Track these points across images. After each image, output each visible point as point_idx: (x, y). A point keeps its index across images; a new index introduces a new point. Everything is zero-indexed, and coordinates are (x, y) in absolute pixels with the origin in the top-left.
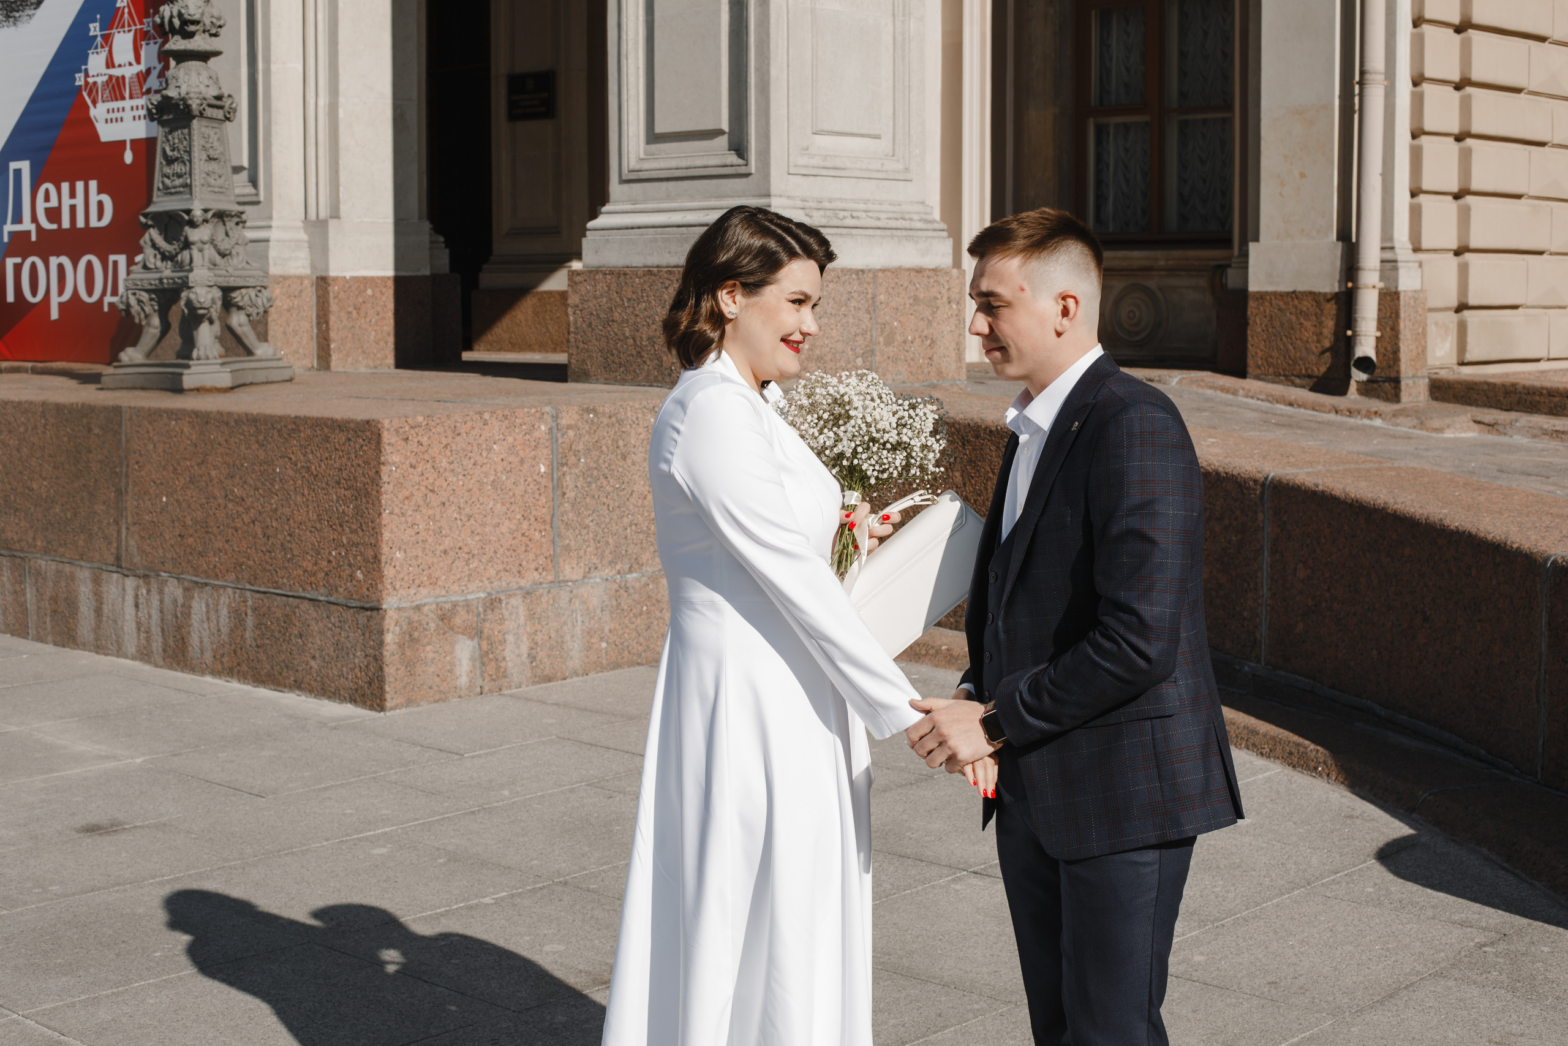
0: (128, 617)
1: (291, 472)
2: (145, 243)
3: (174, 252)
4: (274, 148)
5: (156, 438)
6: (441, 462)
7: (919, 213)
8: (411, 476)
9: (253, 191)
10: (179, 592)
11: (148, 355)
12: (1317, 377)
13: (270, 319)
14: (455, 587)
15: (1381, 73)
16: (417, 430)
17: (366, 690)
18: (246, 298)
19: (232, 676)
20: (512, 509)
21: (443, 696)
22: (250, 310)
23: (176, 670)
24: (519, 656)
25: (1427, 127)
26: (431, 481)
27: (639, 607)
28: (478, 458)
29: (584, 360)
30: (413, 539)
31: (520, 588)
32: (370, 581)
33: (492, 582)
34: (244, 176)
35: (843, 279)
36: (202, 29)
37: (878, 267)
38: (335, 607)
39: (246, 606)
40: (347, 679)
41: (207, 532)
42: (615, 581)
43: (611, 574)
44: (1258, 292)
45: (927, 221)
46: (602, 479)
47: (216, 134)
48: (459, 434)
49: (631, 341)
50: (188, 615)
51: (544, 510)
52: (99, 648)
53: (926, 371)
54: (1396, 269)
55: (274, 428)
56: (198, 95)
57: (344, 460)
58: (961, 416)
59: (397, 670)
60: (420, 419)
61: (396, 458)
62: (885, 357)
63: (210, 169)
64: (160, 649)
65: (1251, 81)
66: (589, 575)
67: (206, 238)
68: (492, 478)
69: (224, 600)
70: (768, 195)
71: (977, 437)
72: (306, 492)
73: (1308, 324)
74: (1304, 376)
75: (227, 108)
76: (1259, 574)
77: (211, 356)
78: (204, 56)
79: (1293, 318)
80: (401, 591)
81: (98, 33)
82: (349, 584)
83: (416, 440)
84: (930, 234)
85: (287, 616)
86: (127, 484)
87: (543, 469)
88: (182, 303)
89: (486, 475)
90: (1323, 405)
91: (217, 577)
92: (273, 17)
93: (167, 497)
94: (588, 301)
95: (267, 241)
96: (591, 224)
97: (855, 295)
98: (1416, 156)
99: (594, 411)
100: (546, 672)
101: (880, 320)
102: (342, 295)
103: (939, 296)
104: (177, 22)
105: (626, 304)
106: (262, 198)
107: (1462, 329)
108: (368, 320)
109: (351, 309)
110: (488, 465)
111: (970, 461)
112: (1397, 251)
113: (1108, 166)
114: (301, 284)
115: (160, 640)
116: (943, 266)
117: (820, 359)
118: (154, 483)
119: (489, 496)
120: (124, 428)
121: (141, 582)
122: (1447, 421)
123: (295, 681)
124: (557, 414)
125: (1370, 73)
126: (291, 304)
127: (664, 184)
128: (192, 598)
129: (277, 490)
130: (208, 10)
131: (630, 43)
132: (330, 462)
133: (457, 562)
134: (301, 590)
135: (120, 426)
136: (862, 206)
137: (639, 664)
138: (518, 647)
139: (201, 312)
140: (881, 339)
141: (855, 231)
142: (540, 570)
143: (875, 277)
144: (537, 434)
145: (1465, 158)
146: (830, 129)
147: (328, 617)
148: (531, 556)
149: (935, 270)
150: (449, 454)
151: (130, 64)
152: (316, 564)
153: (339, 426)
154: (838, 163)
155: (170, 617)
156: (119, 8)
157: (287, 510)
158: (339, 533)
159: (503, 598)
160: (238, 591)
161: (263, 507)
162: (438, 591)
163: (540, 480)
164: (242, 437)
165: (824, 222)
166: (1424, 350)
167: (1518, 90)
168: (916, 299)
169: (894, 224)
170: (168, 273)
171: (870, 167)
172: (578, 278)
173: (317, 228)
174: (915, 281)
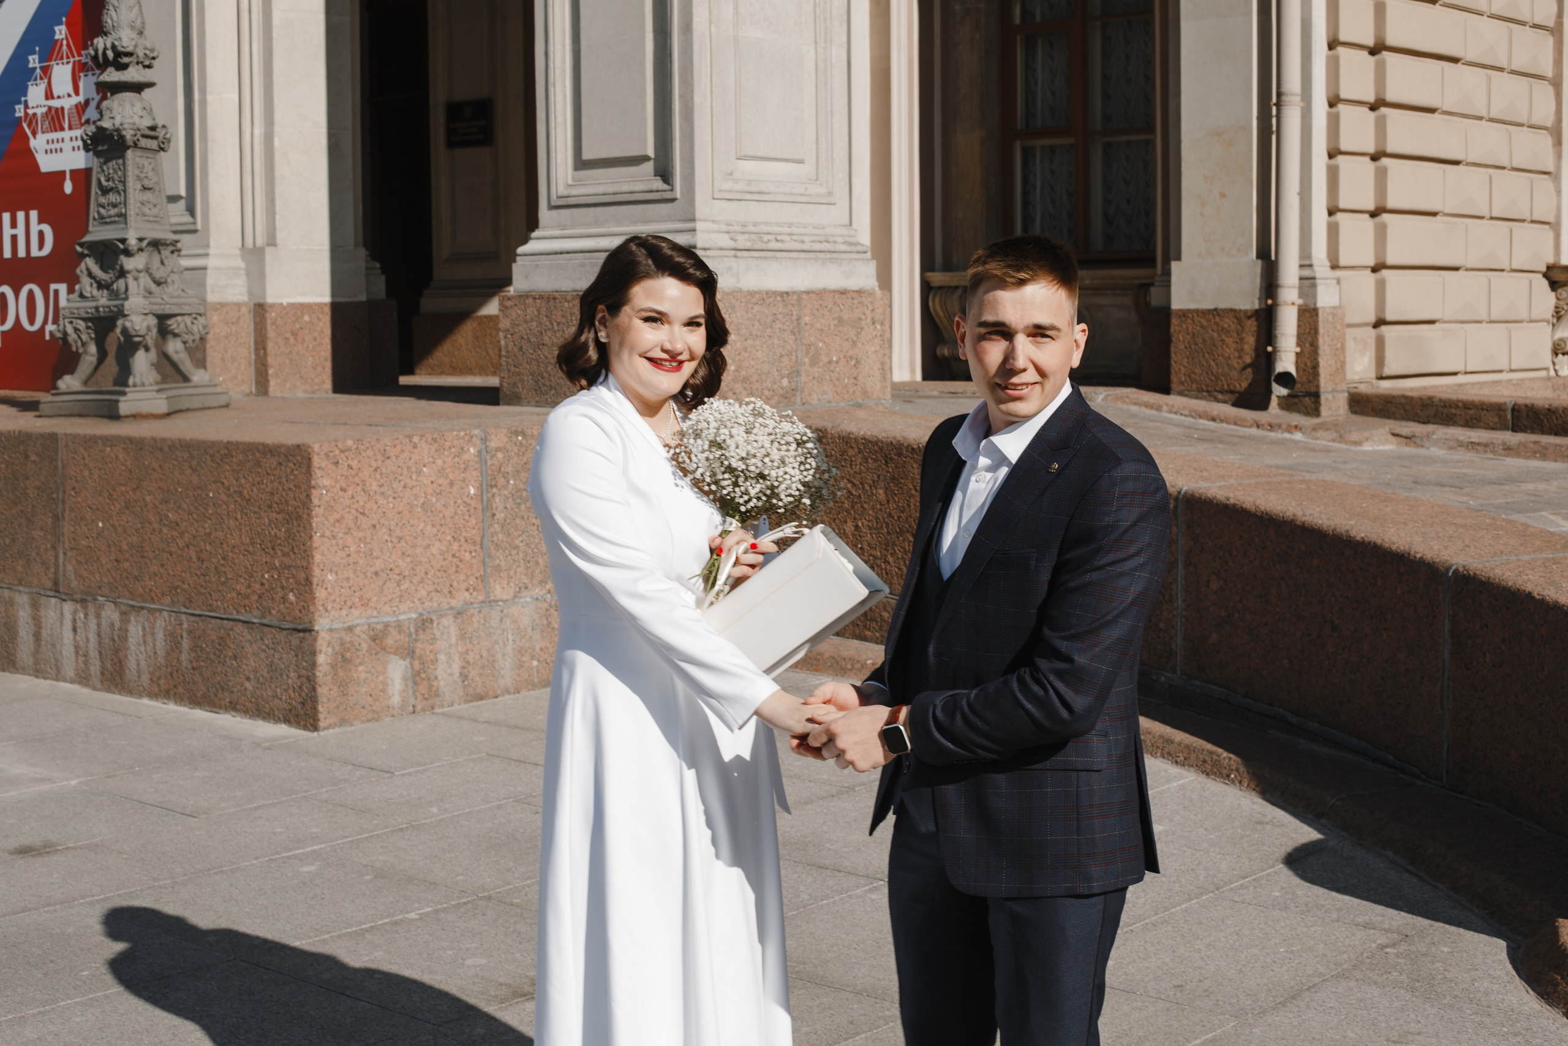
0: (66, 641)
1: (224, 497)
2: (81, 272)
3: (109, 281)
5: (91, 465)
6: (371, 485)
7: (843, 236)
8: (341, 500)
9: (189, 219)
10: (116, 616)
11: (86, 383)
12: (1239, 392)
13: (208, 346)
14: (387, 608)
15: (1297, 95)
16: (346, 454)
17: (300, 710)
18: (182, 326)
19: (169, 699)
20: (442, 530)
21: (376, 716)
22: (186, 337)
23: (114, 693)
24: (451, 675)
25: (1344, 147)
26: (361, 503)
28: (408, 481)
29: (515, 384)
30: (344, 561)
31: (452, 608)
32: (302, 603)
33: (423, 603)
34: (182, 204)
35: (768, 301)
36: (135, 61)
37: (803, 289)
38: (269, 629)
39: (182, 629)
40: (281, 699)
41: (143, 557)
42: (545, 600)
43: (541, 593)
44: (1180, 310)
45: (850, 244)
47: (150, 164)
48: (388, 458)
50: (125, 638)
51: (474, 532)
52: (38, 672)
53: (851, 390)
54: (1314, 286)
55: (207, 453)
56: (132, 126)
57: (276, 484)
58: (884, 434)
59: (330, 690)
60: (350, 443)
61: (326, 482)
62: (811, 378)
63: (145, 198)
64: (98, 672)
65: (1171, 105)
66: (519, 595)
67: (141, 267)
68: (422, 501)
69: (160, 623)
70: (693, 220)
71: (900, 455)
72: (239, 516)
73: (1229, 341)
74: (1227, 391)
75: (161, 139)
76: (1174, 586)
77: (146, 383)
78: (138, 88)
79: (1215, 335)
80: (333, 613)
81: (37, 65)
82: (282, 606)
83: (346, 464)
84: (854, 256)
85: (222, 638)
86: (64, 510)
87: (472, 491)
88: (118, 331)
89: (416, 497)
90: (1244, 420)
91: (153, 601)
92: (209, 48)
93: (103, 522)
94: (519, 325)
95: (205, 268)
96: (520, 250)
97: (780, 317)
98: (1333, 175)
99: (523, 433)
100: (478, 691)
101: (804, 341)
102: (279, 322)
103: (863, 317)
104: (110, 54)
105: (556, 328)
106: (199, 227)
107: (1380, 343)
108: (305, 345)
109: (288, 335)
110: (418, 488)
111: (893, 479)
112: (1316, 268)
113: (1034, 188)
114: (239, 311)
115: (98, 663)
116: (867, 288)
117: (746, 380)
118: (90, 508)
119: (419, 518)
120: (60, 454)
121: (79, 606)
122: (1366, 434)
123: (231, 702)
124: (486, 437)
125: (1287, 95)
126: (229, 331)
127: (592, 210)
128: (129, 621)
129: (211, 515)
130: (141, 42)
131: (558, 71)
132: (262, 486)
133: (388, 583)
134: (235, 613)
135: (56, 453)
136: (786, 230)
138: (450, 666)
139: (137, 339)
140: (806, 360)
141: (779, 254)
142: (471, 591)
143: (800, 299)
144: (466, 457)
145: (1381, 177)
146: (753, 154)
147: (262, 639)
148: (462, 577)
149: (859, 292)
150: (378, 476)
151: (69, 95)
152: (249, 587)
153: (270, 451)
154: (762, 188)
155: (107, 641)
156: (58, 40)
157: (220, 534)
158: (272, 556)
159: (434, 618)
160: (173, 614)
161: (197, 531)
162: (369, 612)
163: (469, 501)
164: (176, 463)
165: (748, 245)
166: (1343, 364)
167: (1432, 111)
168: (840, 320)
169: (818, 247)
170: (104, 301)
171: (794, 191)
172: (509, 303)
173: (254, 256)
174: (840, 302)
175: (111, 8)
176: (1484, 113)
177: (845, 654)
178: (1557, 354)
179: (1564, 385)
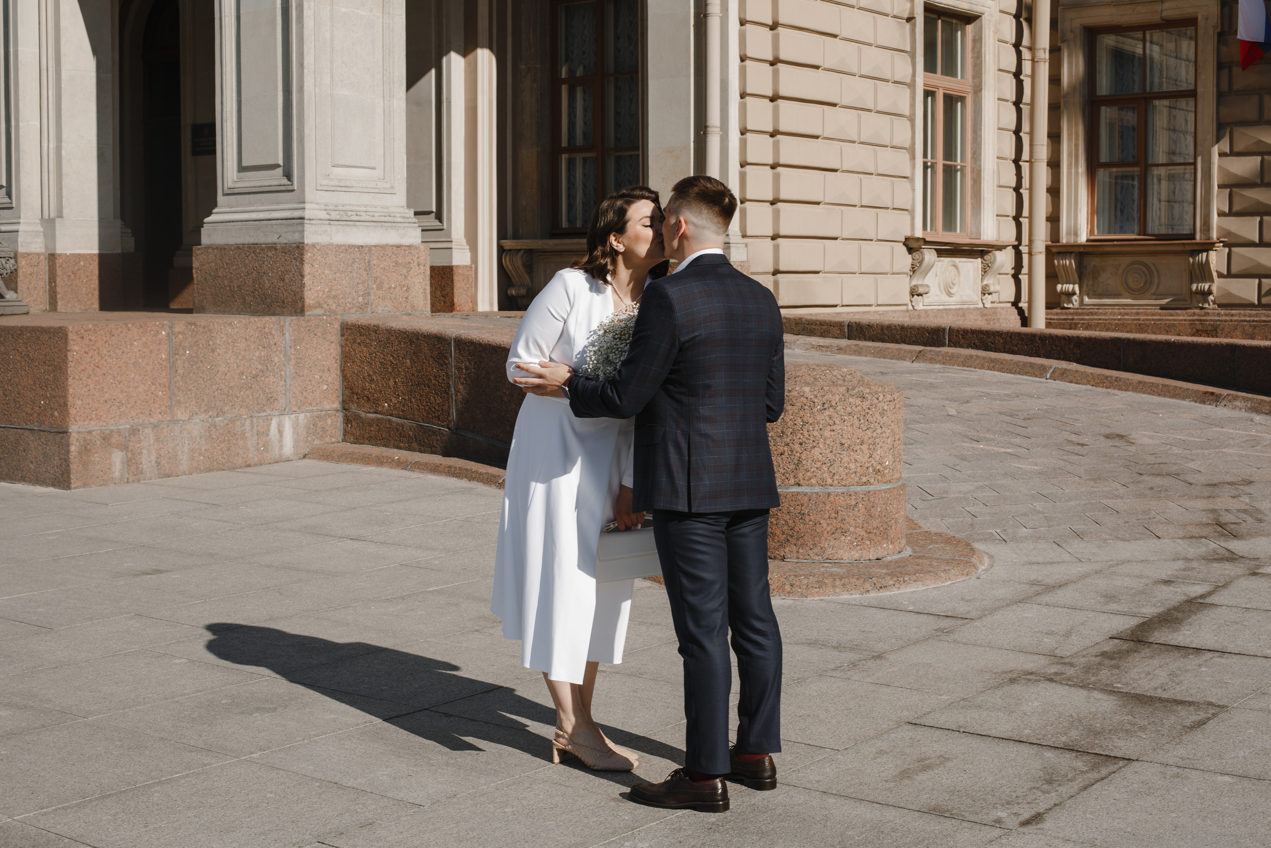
1: (18, 358)
4: (21, 175)
6: (103, 351)
7: (400, 213)
8: (85, 358)
9: (7, 200)
13: (18, 278)
14: (112, 421)
15: (718, 127)
16: (89, 332)
17: (61, 478)
20: (145, 378)
21: (105, 483)
22: (2, 271)
24: (150, 462)
25: (749, 160)
26: (97, 361)
27: (223, 437)
28: (125, 349)
29: (201, 300)
30: (87, 394)
31: (151, 423)
32: (62, 417)
33: (133, 420)
34: (4, 191)
35: (349, 251)
37: (372, 244)
38: (43, 433)
40: (50, 473)
42: (208, 422)
43: (205, 418)
45: (404, 218)
46: (200, 363)
48: (114, 336)
49: (228, 288)
51: (165, 380)
55: (9, 334)
57: (48, 350)
59: (78, 467)
60: (90, 326)
61: (76, 348)
65: (645, 133)
66: (192, 418)
68: (133, 361)
70: (304, 202)
71: (418, 339)
72: (27, 369)
80: (80, 422)
82: (51, 419)
83: (88, 338)
84: (407, 225)
85: (17, 440)
87: (164, 356)
89: (130, 359)
92: (20, 93)
94: (204, 265)
95: (18, 231)
96: (206, 220)
97: (358, 260)
98: (743, 178)
99: (195, 324)
100: (166, 472)
101: (373, 275)
102: (65, 265)
105: (225, 267)
106: (14, 206)
107: (776, 286)
108: (81, 280)
109: (70, 274)
110: (131, 353)
111: (415, 353)
114: (39, 258)
117: (335, 297)
119: (131, 371)
123: (22, 477)
124: (171, 326)
125: (711, 127)
126: (32, 271)
127: (248, 196)
131: (228, 113)
132: (40, 351)
133: (112, 407)
134: (24, 425)
136: (363, 209)
137: (223, 470)
138: (150, 457)
140: (375, 286)
141: (358, 223)
142: (163, 414)
143: (370, 250)
144: (160, 336)
145: (777, 179)
146: (342, 164)
147: (40, 439)
148: (157, 406)
149: (409, 246)
150: (107, 346)
152: (32, 409)
153: (45, 331)
154: (348, 184)
157: (16, 380)
158: (45, 391)
159: (140, 428)
162: (101, 423)
163: (162, 362)
165: (338, 217)
167: (817, 137)
168: (396, 263)
169: (383, 219)
171: (368, 186)
172: (198, 252)
173: (49, 224)
174: (396, 252)
176: (856, 139)
177: (385, 454)
178: (913, 296)
179: (919, 315)
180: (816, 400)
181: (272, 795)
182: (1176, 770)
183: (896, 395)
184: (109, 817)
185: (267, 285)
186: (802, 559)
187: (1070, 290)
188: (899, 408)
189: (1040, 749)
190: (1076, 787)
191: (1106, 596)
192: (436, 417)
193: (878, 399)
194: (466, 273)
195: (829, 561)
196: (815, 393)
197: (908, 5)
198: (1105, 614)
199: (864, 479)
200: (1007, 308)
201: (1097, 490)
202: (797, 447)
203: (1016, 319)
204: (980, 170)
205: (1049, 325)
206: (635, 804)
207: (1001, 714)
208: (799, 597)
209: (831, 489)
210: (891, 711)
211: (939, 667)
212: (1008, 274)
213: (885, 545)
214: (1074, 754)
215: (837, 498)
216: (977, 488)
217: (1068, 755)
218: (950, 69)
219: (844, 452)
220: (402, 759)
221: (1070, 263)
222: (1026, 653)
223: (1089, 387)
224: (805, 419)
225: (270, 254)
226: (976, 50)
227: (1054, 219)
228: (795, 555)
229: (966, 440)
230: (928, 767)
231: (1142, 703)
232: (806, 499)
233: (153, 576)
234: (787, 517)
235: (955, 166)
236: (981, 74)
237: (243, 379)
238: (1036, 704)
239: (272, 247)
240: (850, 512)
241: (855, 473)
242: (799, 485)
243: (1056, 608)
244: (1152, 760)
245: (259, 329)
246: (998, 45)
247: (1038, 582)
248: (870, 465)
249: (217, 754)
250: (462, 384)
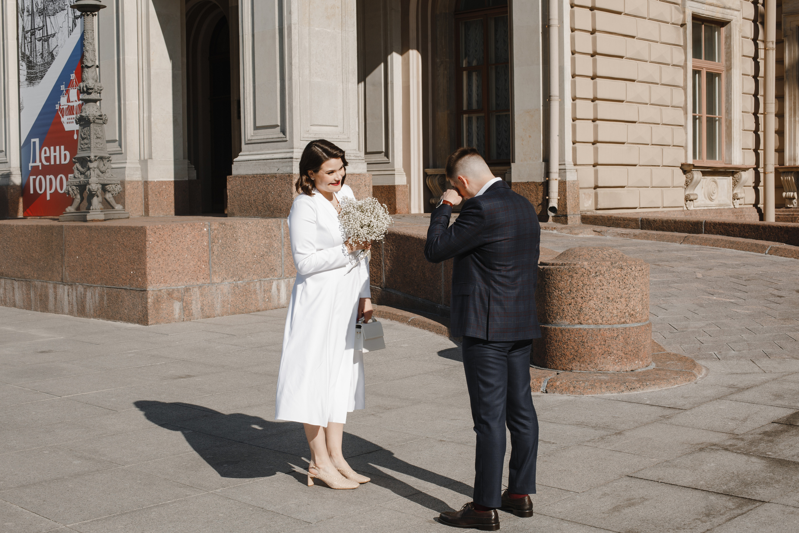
0: (65, 300)
1: (118, 245)
2: (75, 168)
3: (84, 172)
4: (127, 133)
5: (74, 236)
6: (168, 241)
8: (157, 245)
9: (119, 149)
10: (82, 290)
11: (76, 209)
13: (125, 197)
14: (173, 284)
15: (557, 96)
16: (159, 230)
17: (143, 318)
18: (111, 188)
19: (100, 318)
20: (194, 257)
21: (169, 321)
22: (113, 192)
23: (81, 317)
24: (197, 308)
25: (578, 117)
26: (164, 247)
27: (242, 293)
28: (181, 240)
29: (232, 209)
30: (158, 267)
31: (197, 285)
32: (143, 281)
33: (187, 283)
34: (117, 143)
36: (94, 91)
38: (132, 291)
39: (104, 293)
40: (136, 316)
41: (91, 268)
42: (233, 284)
43: (231, 281)
44: (515, 183)
46: (228, 248)
47: (100, 129)
48: (174, 231)
49: (248, 202)
50: (86, 297)
51: (206, 258)
52: (56, 312)
54: (565, 172)
55: (113, 229)
56: (93, 115)
57: (135, 240)
59: (153, 311)
60: (160, 226)
61: (151, 239)
63: (98, 141)
64: (76, 310)
65: (513, 100)
66: (223, 281)
67: (95, 166)
68: (186, 247)
69: (97, 291)
70: (293, 148)
72: (123, 252)
73: (533, 195)
75: (104, 119)
77: (97, 209)
78: (95, 101)
79: (528, 192)
80: (154, 285)
81: (64, 89)
82: (137, 283)
83: (159, 233)
84: (357, 161)
85: (117, 295)
86: (65, 253)
87: (205, 244)
88: (87, 190)
89: (184, 245)
91: (95, 283)
92: (126, 83)
93: (78, 256)
94: (234, 187)
95: (125, 168)
96: (235, 160)
98: (574, 128)
99: (224, 224)
100: (207, 315)
102: (153, 188)
103: (361, 184)
104: (85, 89)
105: (246, 188)
106: (123, 152)
107: (596, 195)
108: (163, 197)
109: (157, 193)
110: (185, 242)
112: (566, 165)
114: (138, 184)
115: (76, 307)
116: (362, 173)
118: (74, 252)
119: (185, 253)
121: (70, 287)
122: (581, 231)
123: (120, 318)
124: (211, 226)
125: (553, 96)
126: (134, 191)
127: (260, 145)
128: (87, 291)
129: (114, 252)
130: (96, 85)
131: (248, 94)
132: (130, 241)
133: (174, 275)
134: (122, 286)
135: (63, 232)
137: (242, 313)
138: (197, 305)
139: (94, 193)
142: (205, 279)
144: (203, 232)
145: (596, 128)
146: (317, 124)
147: (130, 295)
148: (201, 274)
149: (359, 174)
150: (171, 238)
151: (76, 101)
153: (133, 229)
155: (79, 299)
156: (72, 80)
157: (117, 259)
158: (133, 266)
159: (191, 288)
160: (101, 288)
161: (109, 258)
162: (167, 285)
163: (204, 247)
164: (102, 234)
166: (578, 204)
167: (622, 101)
170: (82, 179)
171: (333, 137)
172: (230, 179)
173: (144, 163)
174: (351, 178)
175: (85, 72)
176: (648, 102)
178: (687, 201)
179: (691, 213)
180: (591, 270)
181: (222, 515)
182: (792, 509)
183: (644, 267)
184: (122, 526)
185: (271, 199)
186: (583, 370)
187: (791, 196)
188: (646, 275)
189: (708, 494)
190: (724, 519)
191: (775, 395)
192: (373, 280)
193: (631, 269)
194: (403, 189)
195: (600, 372)
196: (591, 266)
197: (682, 16)
198: (773, 407)
199: (623, 320)
200: (750, 208)
201: (785, 326)
202: (579, 300)
203: (756, 215)
204: (731, 120)
205: (777, 219)
206: (441, 525)
207: (688, 471)
208: (578, 394)
209: (601, 326)
210: (618, 468)
211: (656, 440)
212: (750, 186)
213: (637, 362)
214: (728, 498)
215: (605, 332)
216: (707, 325)
217: (725, 498)
218: (710, 56)
219: (610, 303)
220: (306, 494)
221: (791, 179)
222: (715, 431)
223: (793, 259)
224: (584, 282)
225: (272, 180)
226: (728, 44)
227: (780, 150)
228: (579, 368)
229: (705, 294)
230: (633, 504)
231: (781, 465)
232: (585, 333)
233: (185, 379)
234: (573, 344)
235: (715, 118)
236: (731, 58)
237: (255, 257)
238: (712, 465)
239: (274, 176)
240: (613, 341)
241: (617, 316)
242: (581, 324)
243: (741, 403)
244: (778, 502)
245: (265, 227)
246: (742, 40)
247: (734, 386)
248: (626, 311)
249: (196, 489)
250: (389, 260)
